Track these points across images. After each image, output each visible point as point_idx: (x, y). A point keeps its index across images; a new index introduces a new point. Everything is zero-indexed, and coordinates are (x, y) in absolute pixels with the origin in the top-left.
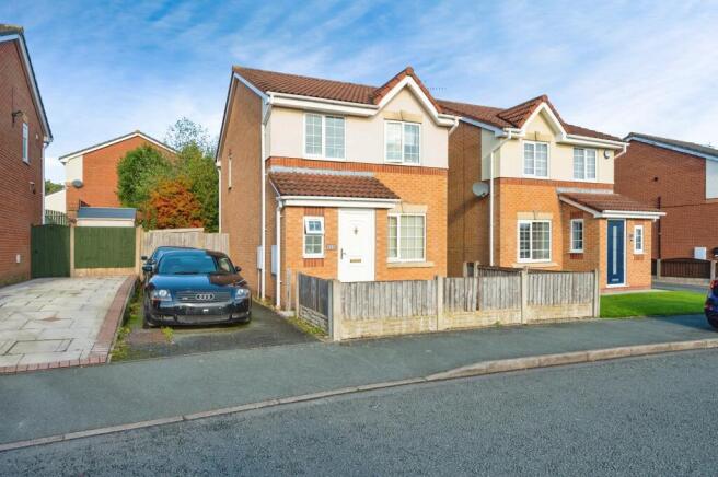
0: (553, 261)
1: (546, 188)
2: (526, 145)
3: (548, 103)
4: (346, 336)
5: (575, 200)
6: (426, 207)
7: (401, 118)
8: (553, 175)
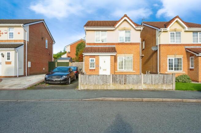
0: (183, 71)
1: (180, 47)
2: (171, 33)
3: (179, 18)
4: (83, 89)
5: (190, 50)
6: (133, 54)
7: (124, 29)
8: (183, 42)
